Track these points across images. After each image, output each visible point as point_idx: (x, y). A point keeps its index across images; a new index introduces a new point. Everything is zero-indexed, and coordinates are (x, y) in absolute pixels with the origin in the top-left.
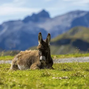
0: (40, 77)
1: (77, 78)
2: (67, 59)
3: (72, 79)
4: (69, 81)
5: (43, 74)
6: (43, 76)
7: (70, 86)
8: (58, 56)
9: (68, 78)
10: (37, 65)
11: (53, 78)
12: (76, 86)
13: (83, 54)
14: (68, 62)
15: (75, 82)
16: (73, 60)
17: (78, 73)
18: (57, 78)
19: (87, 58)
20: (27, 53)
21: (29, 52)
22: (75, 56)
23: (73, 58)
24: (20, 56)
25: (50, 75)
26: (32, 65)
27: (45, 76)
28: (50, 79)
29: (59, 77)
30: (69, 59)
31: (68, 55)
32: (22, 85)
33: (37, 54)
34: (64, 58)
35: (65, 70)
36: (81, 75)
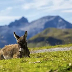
0: (20, 63)
1: (47, 62)
2: (40, 50)
3: (43, 62)
4: (41, 64)
5: (22, 61)
6: (22, 62)
7: (42, 67)
8: (34, 48)
9: (40, 62)
10: (18, 55)
11: (29, 63)
12: (46, 67)
13: (53, 46)
14: (41, 52)
15: (46, 65)
16: (45, 50)
17: (48, 58)
18: (32, 63)
19: (55, 49)
20: (10, 47)
21: (12, 46)
22: (47, 48)
23: (45, 49)
24: (5, 49)
25: (27, 61)
26: (14, 55)
27: (23, 62)
28: (27, 64)
29: (34, 62)
30: (42, 50)
31: (41, 47)
32: (5, 69)
33: (17, 47)
34: (39, 49)
35: (38, 57)
36: (50, 60)
